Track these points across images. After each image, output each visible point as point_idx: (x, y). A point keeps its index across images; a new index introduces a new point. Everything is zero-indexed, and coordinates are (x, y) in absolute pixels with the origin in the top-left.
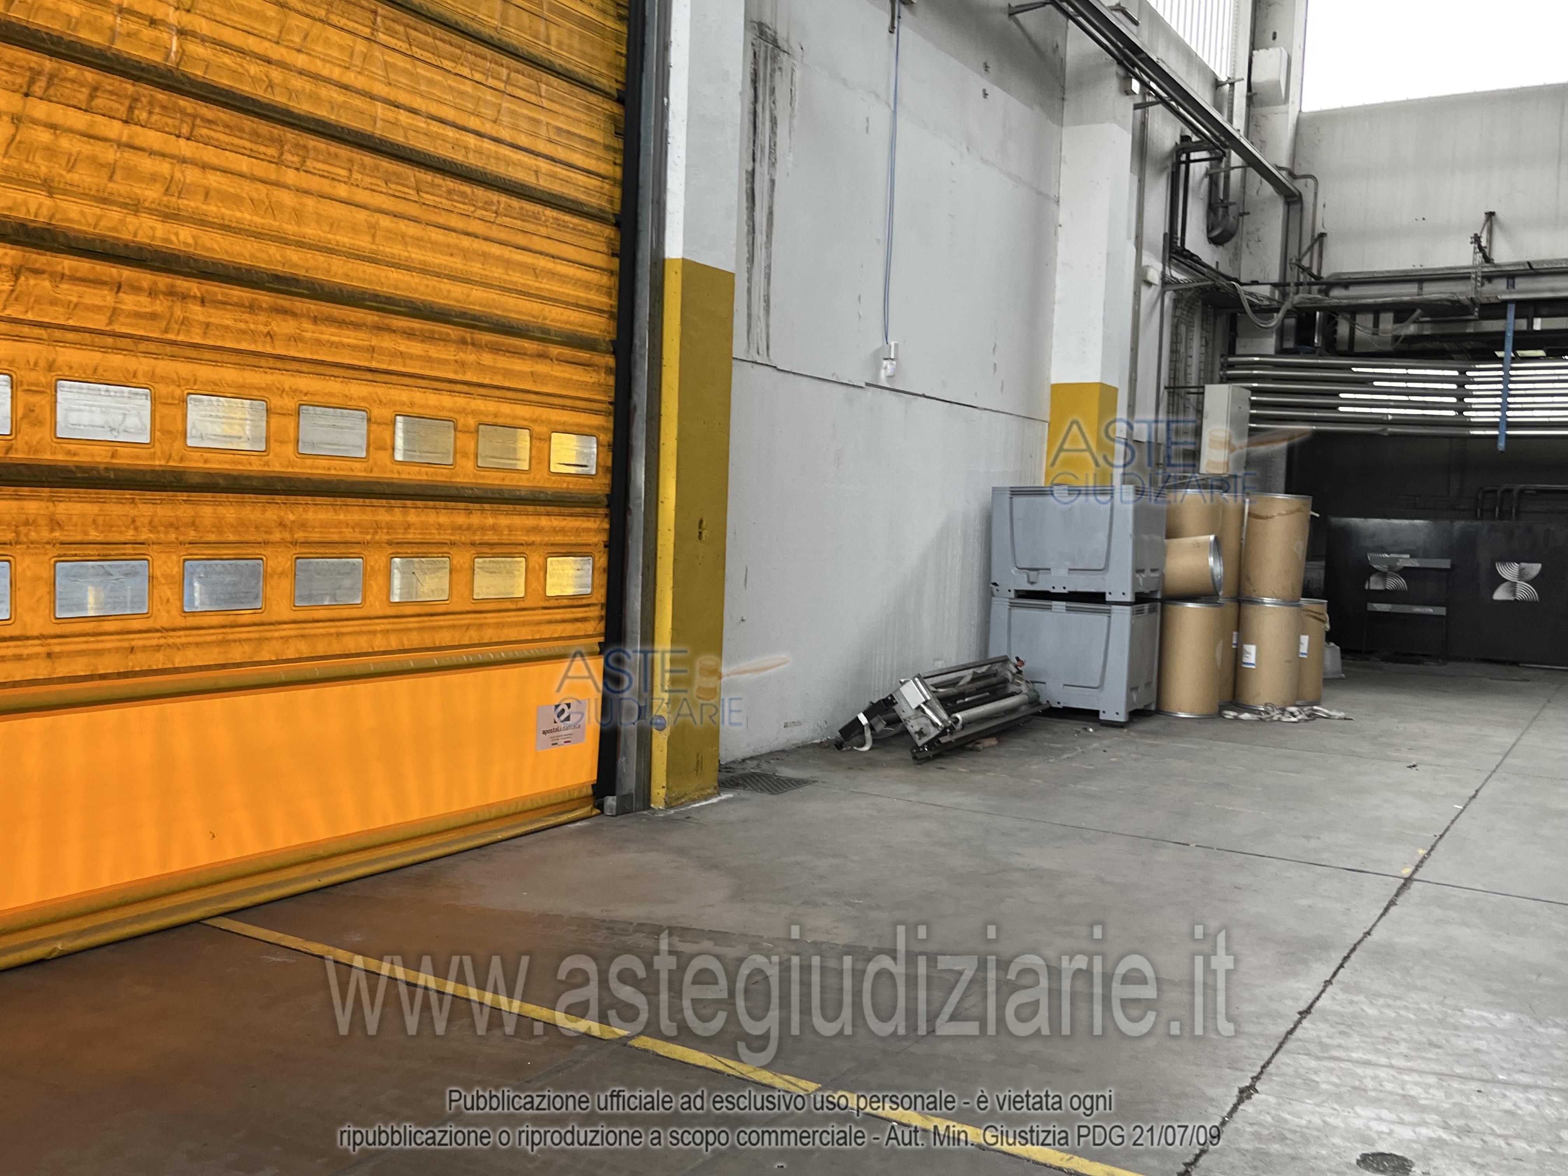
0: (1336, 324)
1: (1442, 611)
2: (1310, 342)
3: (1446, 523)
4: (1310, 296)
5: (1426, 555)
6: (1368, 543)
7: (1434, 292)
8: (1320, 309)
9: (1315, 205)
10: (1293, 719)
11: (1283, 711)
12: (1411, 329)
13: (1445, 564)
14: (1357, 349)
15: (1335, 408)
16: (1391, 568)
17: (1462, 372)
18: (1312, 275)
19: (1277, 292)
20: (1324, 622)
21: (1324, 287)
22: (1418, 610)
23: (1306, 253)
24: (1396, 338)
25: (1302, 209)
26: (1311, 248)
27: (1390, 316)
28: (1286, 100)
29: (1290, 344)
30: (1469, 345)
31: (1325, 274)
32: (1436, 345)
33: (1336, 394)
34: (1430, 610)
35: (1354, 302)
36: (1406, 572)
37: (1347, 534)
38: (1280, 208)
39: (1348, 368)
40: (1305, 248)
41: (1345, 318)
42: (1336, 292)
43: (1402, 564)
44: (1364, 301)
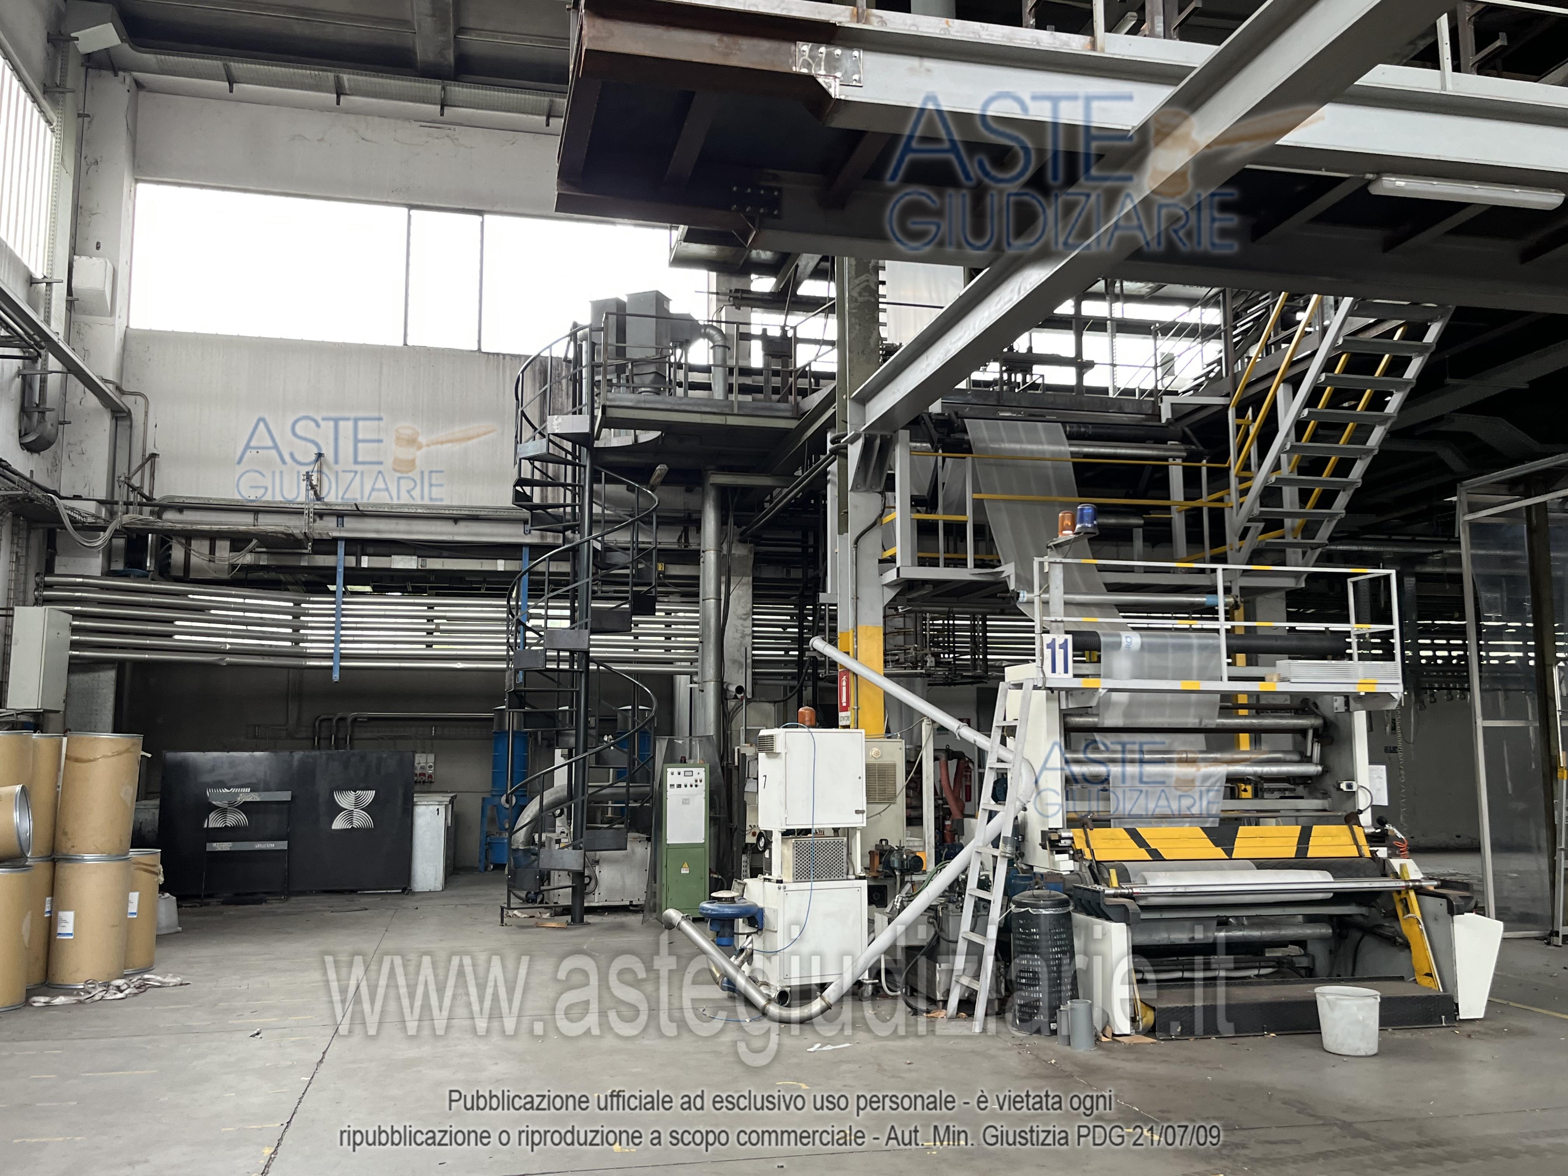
0: (170, 548)
1: (283, 845)
2: (142, 565)
3: (285, 754)
4: (141, 517)
5: (267, 789)
6: (207, 778)
7: (269, 524)
8: (152, 531)
9: (145, 424)
10: (120, 995)
11: (107, 985)
12: (248, 559)
13: (286, 796)
14: (192, 576)
15: (169, 635)
16: (231, 804)
17: (297, 604)
18: (143, 496)
19: (104, 510)
20: (157, 874)
21: (157, 509)
22: (259, 846)
23: (136, 472)
24: (233, 567)
25: (131, 426)
26: (142, 466)
27: (227, 544)
28: (112, 312)
29: (119, 566)
30: (304, 577)
31: (157, 496)
32: (272, 575)
33: (170, 621)
34: (271, 845)
35: (189, 527)
36: (246, 807)
37: (183, 769)
38: (106, 421)
39: (184, 594)
40: (134, 467)
41: (180, 543)
42: (169, 515)
43: (241, 799)
44: (199, 527)
